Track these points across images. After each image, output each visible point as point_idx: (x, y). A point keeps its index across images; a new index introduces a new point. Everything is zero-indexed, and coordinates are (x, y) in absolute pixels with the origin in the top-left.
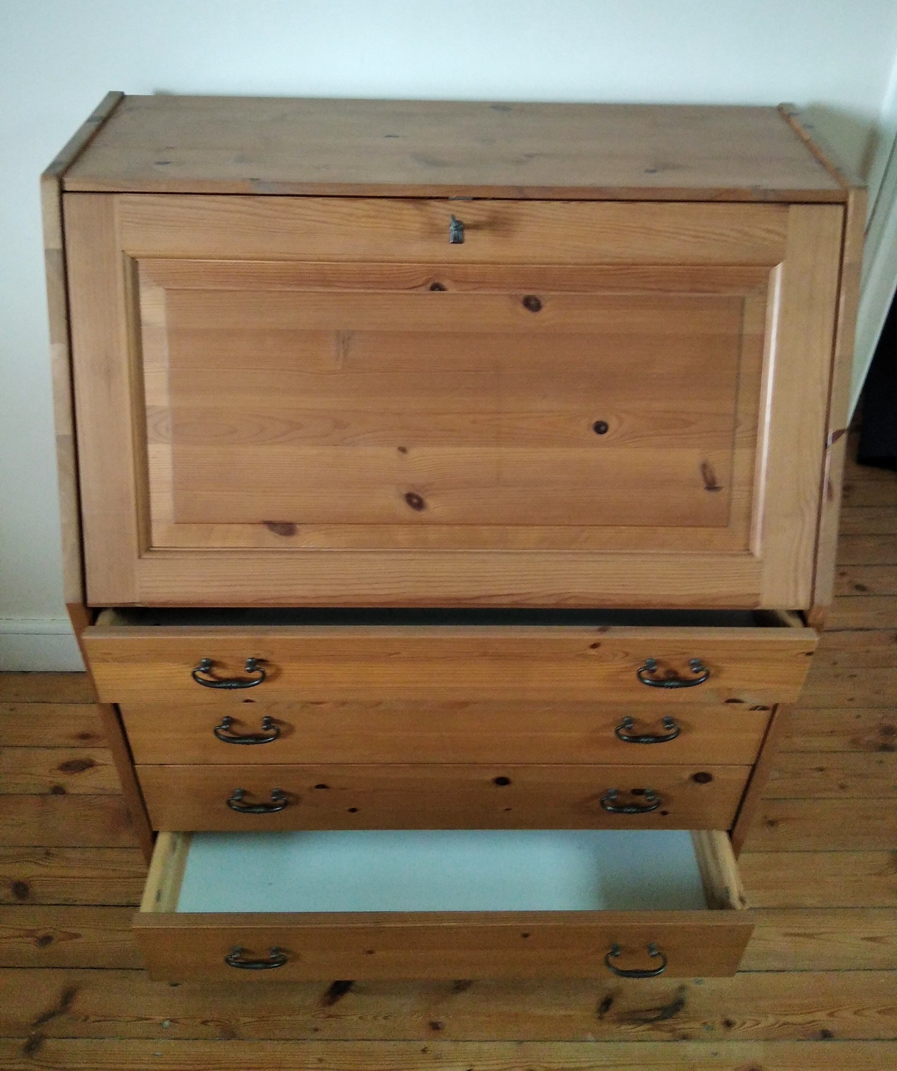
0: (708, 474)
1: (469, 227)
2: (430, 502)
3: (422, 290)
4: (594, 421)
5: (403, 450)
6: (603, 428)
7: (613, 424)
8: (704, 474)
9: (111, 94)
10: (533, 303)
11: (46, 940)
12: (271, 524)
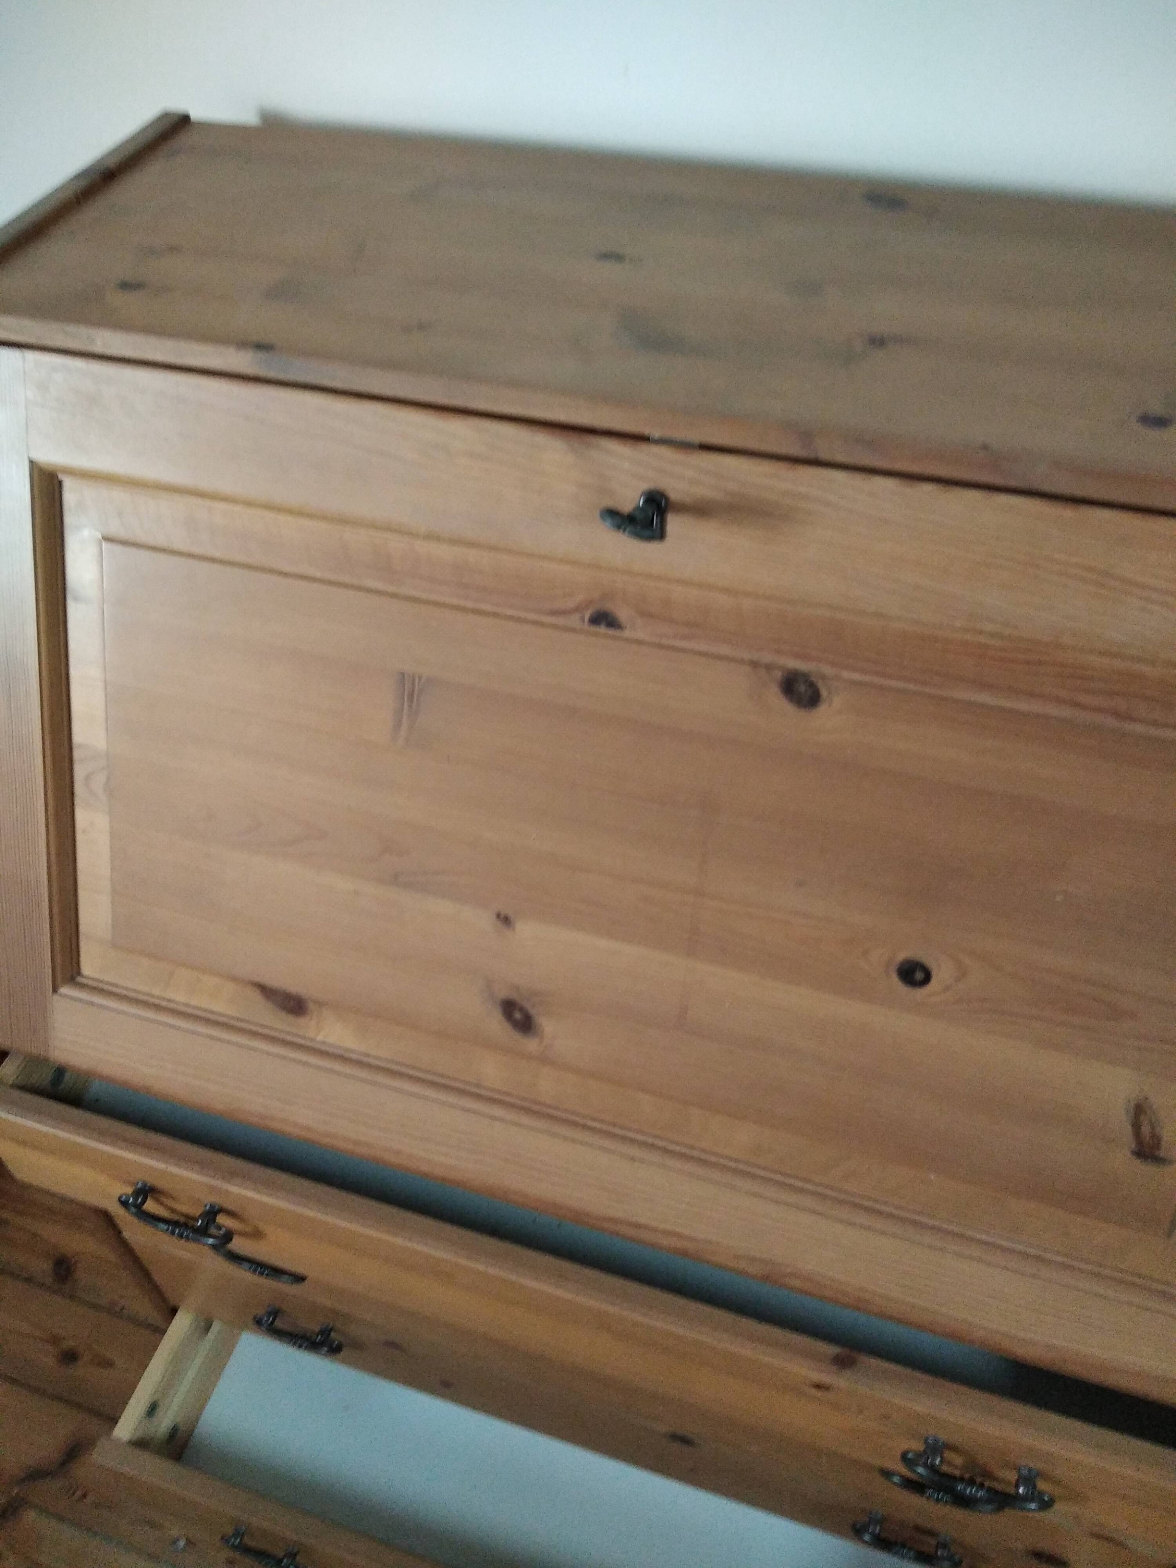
0: (1146, 1129)
1: (683, 508)
2: (547, 1025)
3: (574, 620)
4: (901, 956)
5: (505, 920)
6: (919, 976)
7: (942, 973)
8: (1136, 1127)
9: (166, 115)
10: (802, 688)
11: (70, 1357)
12: (267, 991)
